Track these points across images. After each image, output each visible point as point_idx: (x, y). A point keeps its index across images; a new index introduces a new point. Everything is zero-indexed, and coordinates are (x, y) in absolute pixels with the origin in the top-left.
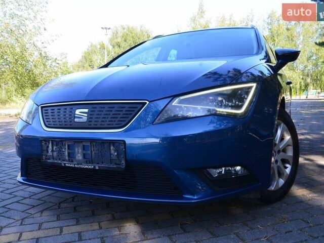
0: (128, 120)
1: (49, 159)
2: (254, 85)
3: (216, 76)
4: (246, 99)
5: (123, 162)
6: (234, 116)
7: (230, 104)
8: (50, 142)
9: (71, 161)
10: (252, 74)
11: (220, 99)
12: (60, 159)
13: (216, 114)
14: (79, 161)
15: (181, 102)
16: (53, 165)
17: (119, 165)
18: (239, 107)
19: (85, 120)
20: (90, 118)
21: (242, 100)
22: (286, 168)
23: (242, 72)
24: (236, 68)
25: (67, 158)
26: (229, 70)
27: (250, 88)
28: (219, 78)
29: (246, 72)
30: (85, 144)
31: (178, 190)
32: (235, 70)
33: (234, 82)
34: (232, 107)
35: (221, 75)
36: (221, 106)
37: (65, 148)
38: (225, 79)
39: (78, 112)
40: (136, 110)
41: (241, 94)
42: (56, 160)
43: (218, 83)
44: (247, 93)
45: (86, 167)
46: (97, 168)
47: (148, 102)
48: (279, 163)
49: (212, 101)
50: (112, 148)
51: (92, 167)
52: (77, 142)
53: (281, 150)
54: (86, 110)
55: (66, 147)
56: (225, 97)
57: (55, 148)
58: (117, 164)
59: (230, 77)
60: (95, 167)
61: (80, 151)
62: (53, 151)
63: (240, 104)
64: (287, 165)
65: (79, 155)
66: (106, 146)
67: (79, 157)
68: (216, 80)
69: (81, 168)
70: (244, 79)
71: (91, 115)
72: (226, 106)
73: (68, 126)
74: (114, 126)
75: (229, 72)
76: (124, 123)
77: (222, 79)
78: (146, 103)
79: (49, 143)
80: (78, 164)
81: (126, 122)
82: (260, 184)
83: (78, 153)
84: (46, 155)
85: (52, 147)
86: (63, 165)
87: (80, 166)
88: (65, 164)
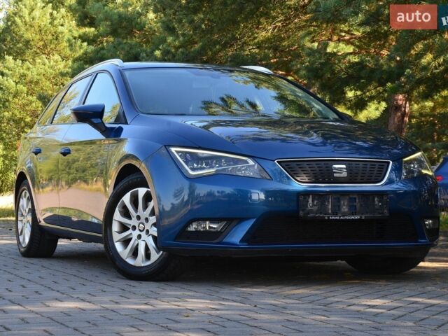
1: (308, 214)
5: (386, 211)
8: (311, 196)
9: (335, 213)
12: (321, 213)
14: (344, 212)
16: (314, 220)
17: (383, 214)
19: (346, 176)
20: (350, 173)
25: (330, 211)
30: (351, 196)
37: (329, 202)
40: (385, 167)
42: (317, 214)
46: (363, 218)
50: (376, 199)
52: (342, 195)
54: (344, 166)
55: (330, 200)
57: (316, 202)
58: (380, 214)
61: (346, 203)
62: (314, 205)
65: (344, 207)
66: (371, 198)
67: (345, 209)
69: (346, 219)
71: (349, 170)
78: (390, 162)
79: (309, 197)
80: (344, 216)
83: (344, 205)
84: (303, 211)
85: (313, 201)
86: (326, 218)
87: (346, 217)
88: (329, 217)
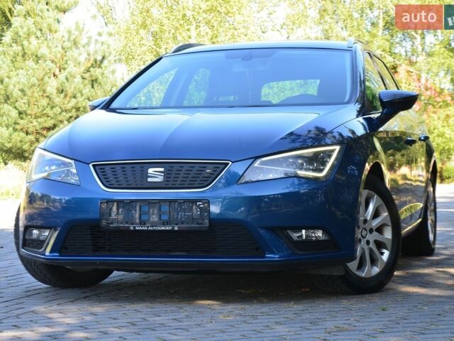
0: (210, 180)
1: (112, 223)
2: (337, 148)
3: (293, 137)
4: (328, 162)
5: (207, 221)
6: (316, 179)
7: (311, 167)
8: (115, 204)
9: (142, 223)
10: (340, 134)
11: (300, 161)
12: (127, 223)
13: (297, 176)
14: (154, 222)
15: (262, 163)
16: (118, 230)
17: (202, 224)
18: (321, 171)
19: (162, 180)
20: (168, 177)
21: (324, 163)
22: (382, 254)
23: (327, 131)
24: (319, 126)
25: (138, 221)
26: (310, 129)
27: (333, 151)
28: (298, 139)
29: (331, 132)
30: (162, 204)
31: (260, 250)
32: (317, 128)
33: (316, 144)
34: (314, 170)
35: (299, 136)
36: (301, 169)
37: (136, 210)
38: (305, 141)
39: (151, 171)
40: (219, 170)
41: (323, 158)
42: (122, 223)
43: (297, 145)
44: (330, 156)
45: (163, 228)
46: (176, 228)
47: (230, 163)
48: (372, 245)
49: (292, 164)
50: (194, 207)
51: (170, 228)
52: (152, 203)
53: (374, 229)
54: (162, 169)
55: (138, 208)
56: (306, 159)
57: (121, 210)
58: (198, 224)
59: (311, 138)
60: (173, 228)
61: (156, 212)
62: (118, 213)
63: (322, 168)
64: (385, 251)
65: (154, 216)
67: (155, 218)
68: (293, 141)
69: (155, 230)
70: (328, 141)
71: (168, 174)
72: (307, 170)
73: (139, 186)
74: (196, 185)
75: (310, 131)
76: (206, 183)
77: (301, 140)
78: (228, 164)
79: (113, 205)
80: (153, 226)
81: (209, 182)
82: (343, 252)
83: (153, 214)
84: (107, 220)
85: (118, 209)
86: (132, 228)
87: (155, 228)
88: (134, 227)
